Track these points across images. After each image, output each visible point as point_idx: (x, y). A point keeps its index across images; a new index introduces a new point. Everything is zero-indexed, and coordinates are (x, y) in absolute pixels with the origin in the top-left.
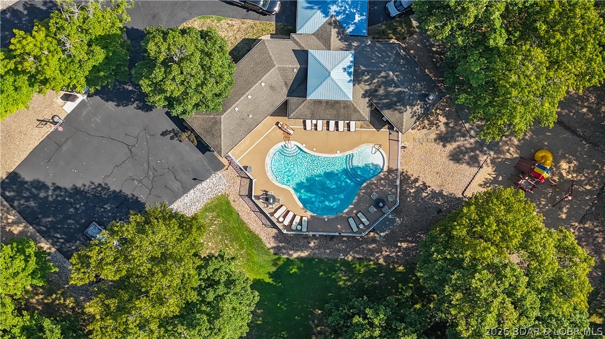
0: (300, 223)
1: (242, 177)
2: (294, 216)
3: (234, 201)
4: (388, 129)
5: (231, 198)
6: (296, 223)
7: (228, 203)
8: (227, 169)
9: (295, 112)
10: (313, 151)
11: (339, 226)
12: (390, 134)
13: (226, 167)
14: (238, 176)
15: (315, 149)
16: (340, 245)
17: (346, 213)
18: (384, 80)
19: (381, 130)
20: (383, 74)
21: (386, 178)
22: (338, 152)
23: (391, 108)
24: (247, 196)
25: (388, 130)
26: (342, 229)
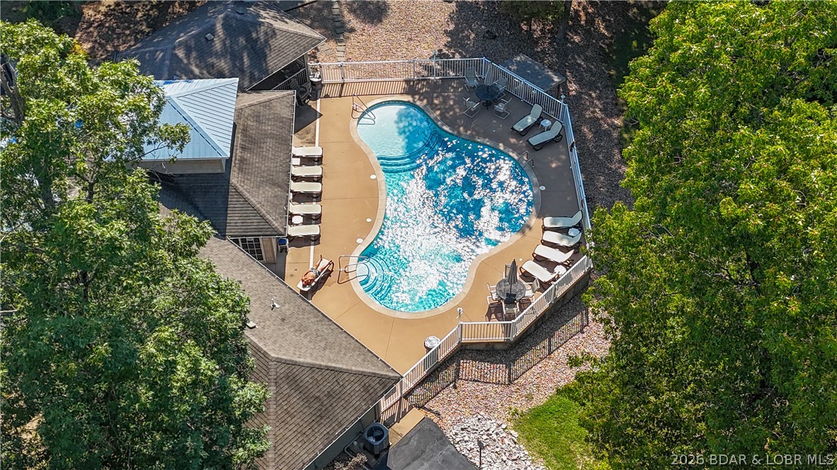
0: (564, 231)
1: (457, 377)
2: (545, 243)
3: (529, 398)
4: (316, 100)
5: (523, 407)
6: (561, 239)
7: (537, 414)
8: (438, 414)
9: (268, 216)
10: (371, 224)
11: (554, 165)
12: (327, 96)
13: (430, 415)
14: (455, 387)
15: (369, 220)
16: (600, 185)
17: (519, 154)
18: (194, 54)
19: (318, 110)
20: (181, 53)
21: (428, 96)
22: (373, 177)
23: (262, 50)
24: (509, 367)
25: (319, 101)
26: (559, 160)
